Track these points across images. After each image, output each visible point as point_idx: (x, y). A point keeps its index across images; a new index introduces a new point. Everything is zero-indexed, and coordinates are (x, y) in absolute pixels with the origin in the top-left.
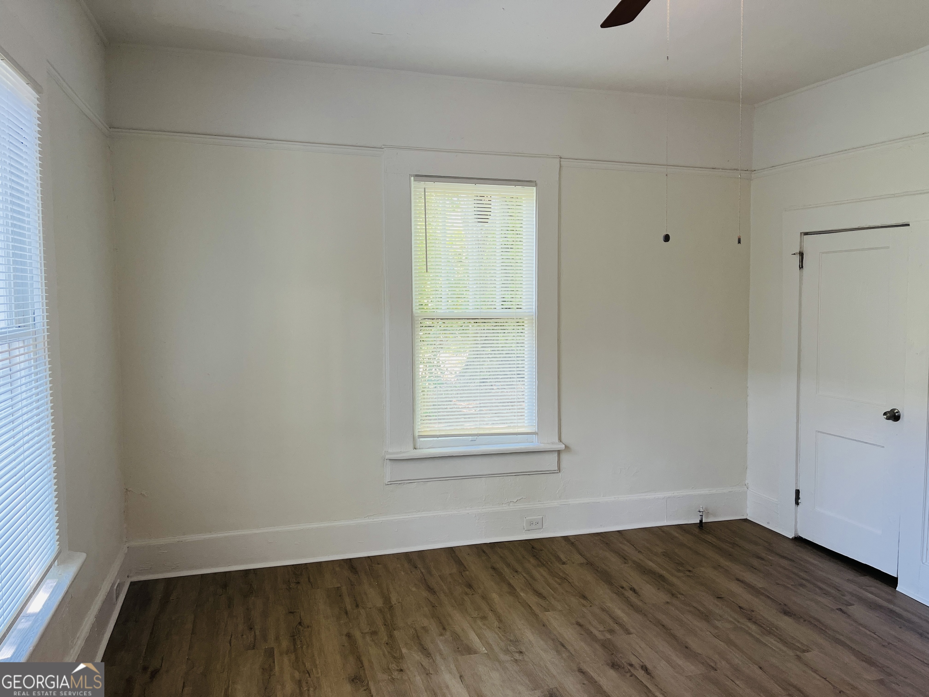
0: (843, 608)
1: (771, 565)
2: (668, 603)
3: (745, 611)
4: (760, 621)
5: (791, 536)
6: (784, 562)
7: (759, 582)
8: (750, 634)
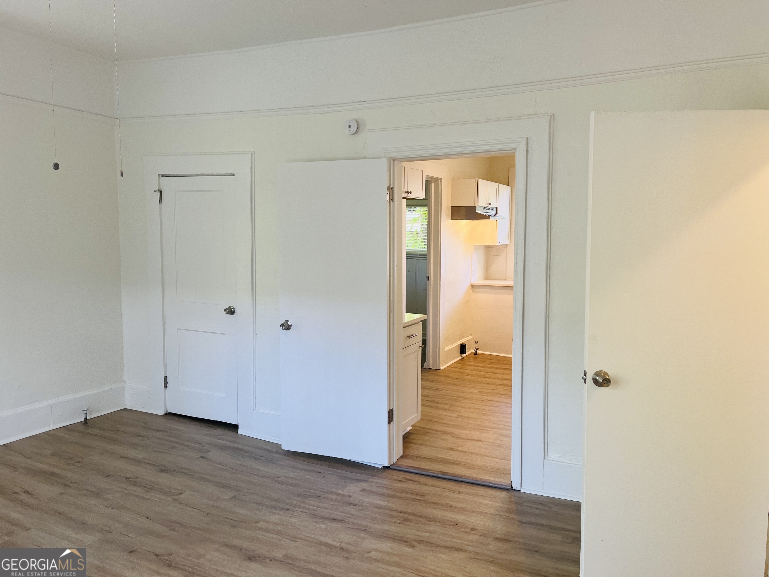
0: (204, 455)
1: (149, 439)
2: (62, 493)
3: (131, 480)
4: (143, 483)
5: (162, 413)
6: (159, 434)
7: (139, 455)
8: (137, 496)
